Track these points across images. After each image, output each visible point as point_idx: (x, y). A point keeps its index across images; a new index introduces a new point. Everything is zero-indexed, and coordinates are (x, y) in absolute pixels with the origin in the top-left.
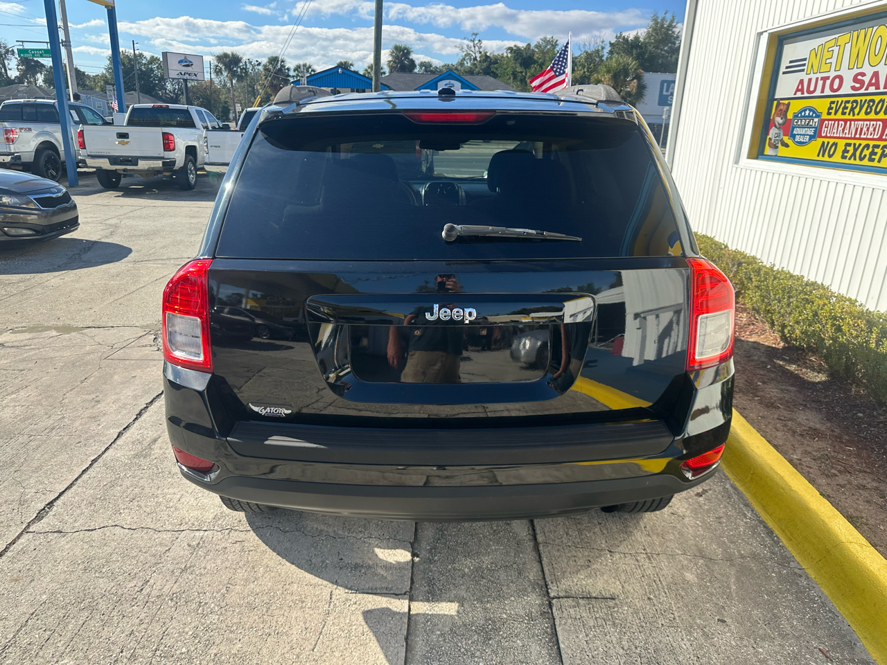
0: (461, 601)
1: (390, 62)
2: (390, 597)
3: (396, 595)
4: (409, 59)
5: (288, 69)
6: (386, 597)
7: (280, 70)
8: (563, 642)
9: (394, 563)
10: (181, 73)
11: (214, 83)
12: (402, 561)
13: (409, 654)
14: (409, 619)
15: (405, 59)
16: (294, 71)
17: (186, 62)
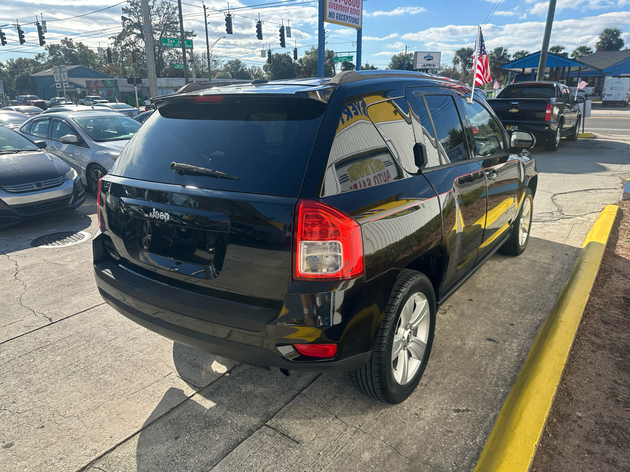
0: (219, 404)
1: (598, 43)
2: (190, 386)
3: (195, 386)
4: (617, 39)
5: (509, 56)
6: (189, 385)
7: (503, 56)
8: (237, 449)
9: (214, 371)
10: (424, 65)
11: (456, 70)
12: (219, 372)
13: (165, 416)
14: (186, 400)
15: (613, 40)
16: (513, 57)
17: (429, 57)
